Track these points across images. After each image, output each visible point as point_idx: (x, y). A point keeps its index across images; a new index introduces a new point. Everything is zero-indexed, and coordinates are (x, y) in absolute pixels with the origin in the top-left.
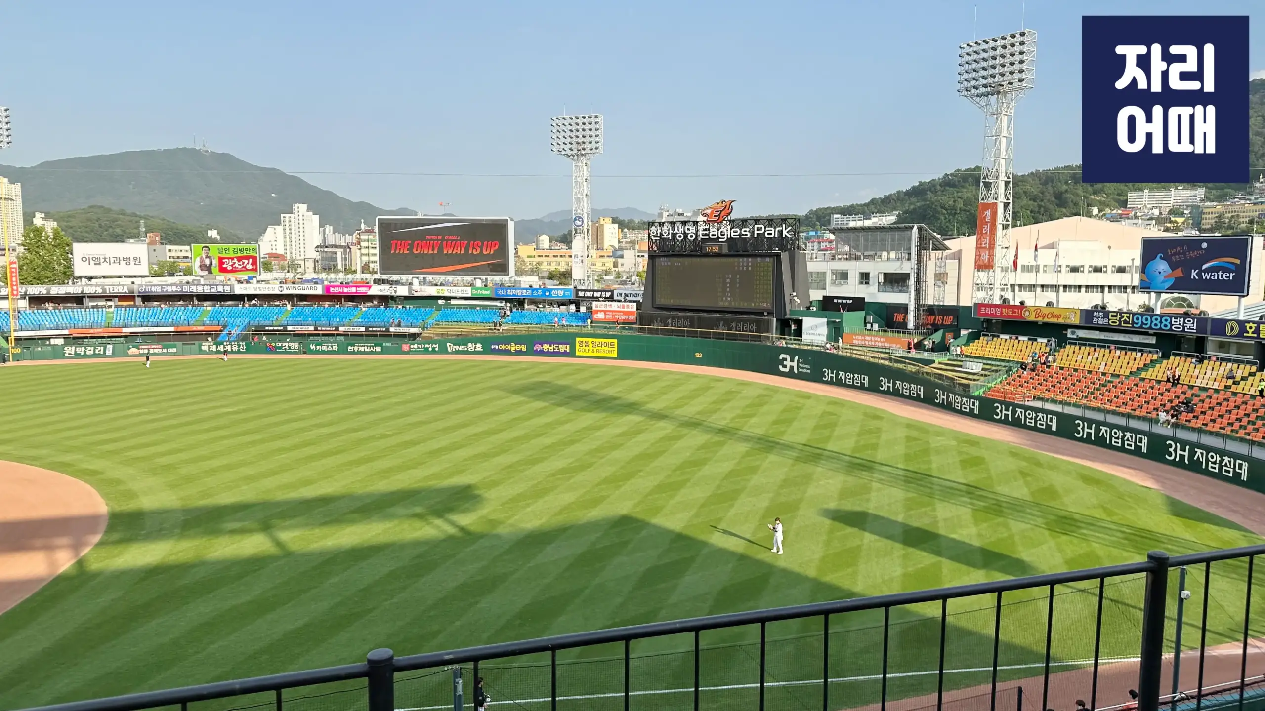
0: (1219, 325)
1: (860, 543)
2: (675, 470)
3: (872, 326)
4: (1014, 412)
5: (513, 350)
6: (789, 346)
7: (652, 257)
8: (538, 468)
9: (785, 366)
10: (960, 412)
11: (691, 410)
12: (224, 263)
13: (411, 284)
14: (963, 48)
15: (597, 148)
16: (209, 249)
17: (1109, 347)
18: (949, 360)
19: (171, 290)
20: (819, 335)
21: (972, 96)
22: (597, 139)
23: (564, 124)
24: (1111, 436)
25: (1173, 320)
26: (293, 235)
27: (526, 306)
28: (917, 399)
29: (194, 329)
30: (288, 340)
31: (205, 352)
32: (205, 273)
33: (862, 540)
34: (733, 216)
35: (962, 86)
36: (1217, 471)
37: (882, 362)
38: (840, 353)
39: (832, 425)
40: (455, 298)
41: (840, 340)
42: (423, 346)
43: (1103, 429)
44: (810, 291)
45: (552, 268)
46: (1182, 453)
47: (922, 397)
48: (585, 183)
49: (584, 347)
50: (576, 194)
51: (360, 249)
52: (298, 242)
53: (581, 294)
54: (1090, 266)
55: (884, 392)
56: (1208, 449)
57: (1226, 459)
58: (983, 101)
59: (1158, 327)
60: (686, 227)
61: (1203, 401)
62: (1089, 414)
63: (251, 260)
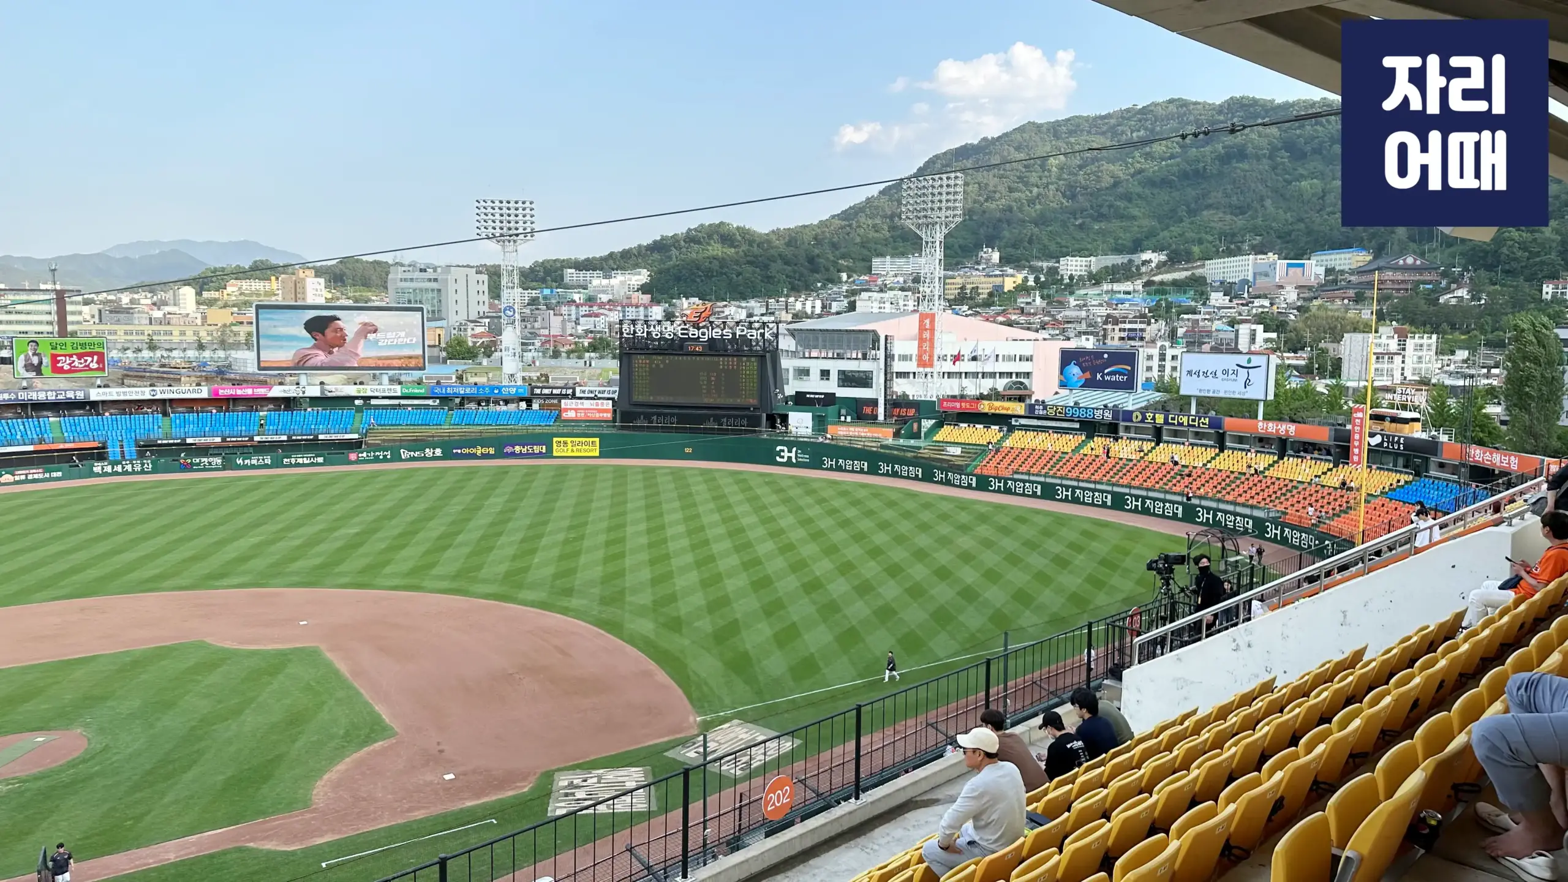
0: (1128, 415)
3: (845, 419)
4: (1006, 484)
5: (479, 453)
6: (782, 438)
7: (627, 355)
9: (784, 457)
12: (60, 362)
13: (321, 383)
16: (38, 344)
17: (1047, 431)
20: (806, 427)
23: (492, 208)
24: (1084, 496)
25: (1095, 411)
27: (468, 405)
31: (97, 475)
32: (34, 375)
36: (1161, 513)
37: (879, 450)
40: (376, 398)
41: (827, 432)
42: (371, 454)
43: (1078, 491)
46: (1137, 503)
47: (921, 476)
49: (562, 447)
53: (538, 391)
55: (884, 474)
59: (1084, 416)
60: (662, 326)
61: (1132, 468)
62: (1065, 482)
63: (96, 358)
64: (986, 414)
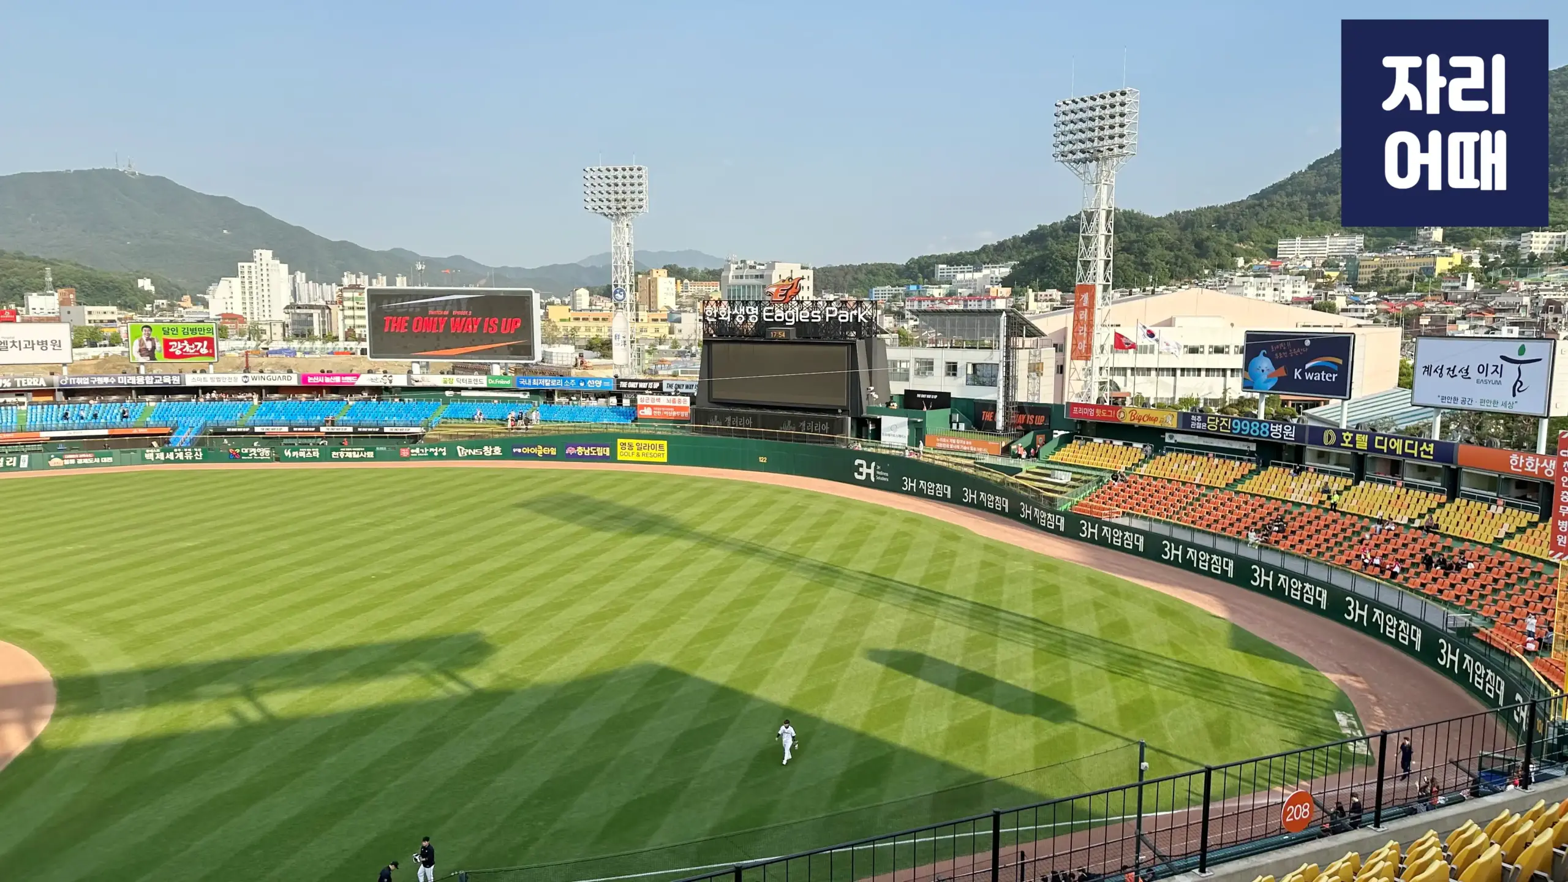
0: (1316, 435)
1: (911, 693)
2: (722, 612)
3: (958, 427)
4: (1100, 530)
5: (540, 453)
6: (865, 449)
7: (707, 343)
8: (564, 614)
9: (861, 474)
10: (1045, 529)
11: (746, 534)
12: (171, 347)
13: (410, 372)
14: (1060, 106)
15: (640, 207)
16: (151, 329)
17: (1207, 454)
18: (1038, 467)
19: (103, 381)
20: (900, 436)
21: (1069, 161)
22: (641, 196)
23: (599, 177)
24: (1198, 559)
25: (1272, 426)
26: (254, 291)
27: (556, 399)
28: (1002, 513)
29: (135, 431)
30: (255, 444)
31: (150, 462)
32: (146, 359)
33: (913, 690)
34: (800, 297)
35: (1058, 150)
36: (1298, 598)
37: (965, 469)
38: (921, 458)
39: (904, 549)
40: (466, 389)
41: (921, 444)
42: (426, 450)
43: (1191, 550)
44: (891, 383)
45: (592, 335)
46: (1267, 578)
47: (1007, 510)
48: (627, 249)
49: (627, 450)
50: (616, 262)
51: (343, 310)
52: (261, 299)
53: (623, 385)
54: (1211, 347)
55: (967, 504)
56: (1291, 575)
57: (1307, 586)
58: (1081, 168)
59: (1257, 434)
60: (748, 308)
61: (1294, 519)
62: (1178, 534)
63: (205, 343)
64: (1132, 426)
